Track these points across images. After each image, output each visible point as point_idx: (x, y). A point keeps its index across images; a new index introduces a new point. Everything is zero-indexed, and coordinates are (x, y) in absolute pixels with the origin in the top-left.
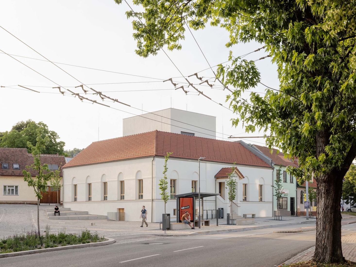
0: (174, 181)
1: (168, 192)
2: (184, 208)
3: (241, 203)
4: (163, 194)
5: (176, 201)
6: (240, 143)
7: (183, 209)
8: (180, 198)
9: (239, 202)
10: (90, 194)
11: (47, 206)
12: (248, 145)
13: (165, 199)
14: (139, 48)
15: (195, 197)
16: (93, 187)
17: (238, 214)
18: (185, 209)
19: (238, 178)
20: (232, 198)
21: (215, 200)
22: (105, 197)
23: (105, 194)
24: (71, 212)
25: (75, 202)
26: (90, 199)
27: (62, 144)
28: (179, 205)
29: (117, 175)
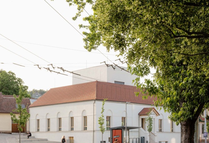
0: (109, 117)
1: (105, 126)
2: (115, 137)
3: (157, 133)
4: (101, 127)
5: (110, 131)
8: (113, 130)
9: (156, 133)
10: (49, 126)
11: (17, 134)
13: (102, 131)
14: (86, 45)
15: (123, 129)
16: (51, 121)
17: (155, 141)
19: (155, 115)
20: (150, 130)
21: (138, 131)
22: (60, 129)
23: (60, 126)
24: (34, 139)
25: (38, 132)
26: (49, 130)
27: (26, 88)
28: (112, 135)
29: (69, 113)
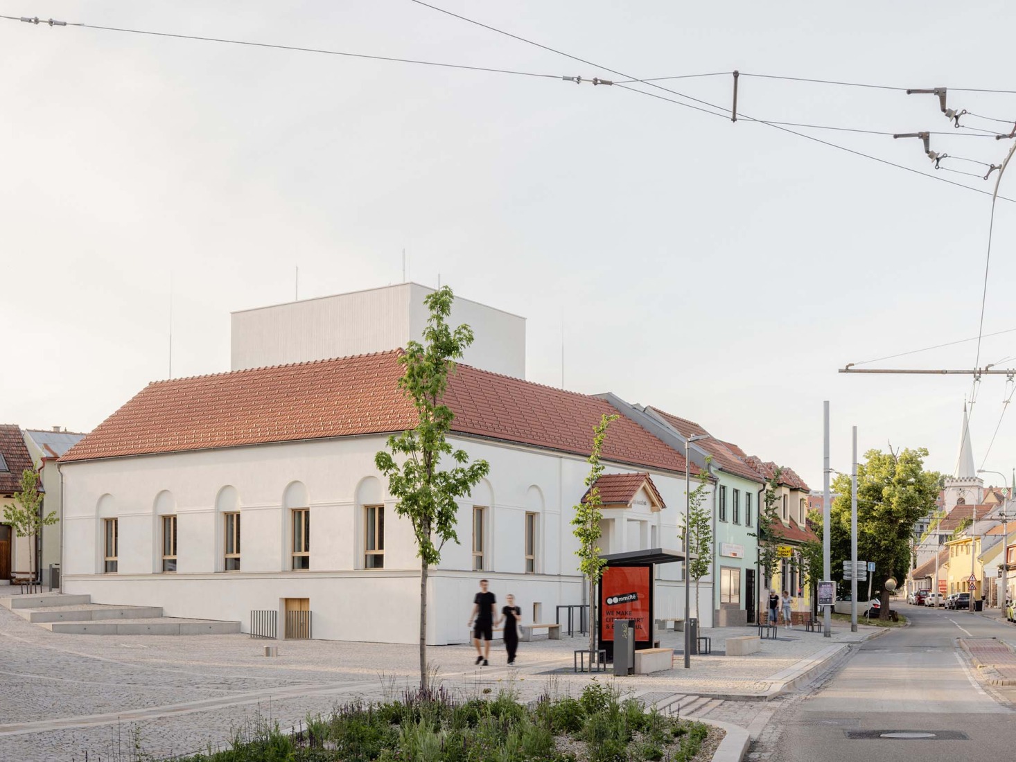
0: (479, 512)
2: (616, 600)
6: (608, 402)
7: (613, 604)
10: (169, 549)
12: (634, 408)
18: (619, 603)
22: (230, 562)
23: (228, 551)
25: (111, 577)
26: (170, 567)
29: (281, 492)
